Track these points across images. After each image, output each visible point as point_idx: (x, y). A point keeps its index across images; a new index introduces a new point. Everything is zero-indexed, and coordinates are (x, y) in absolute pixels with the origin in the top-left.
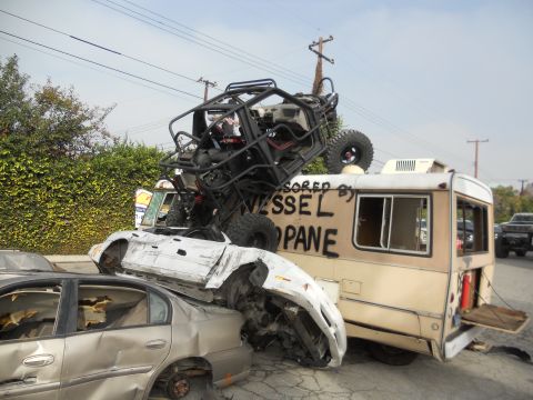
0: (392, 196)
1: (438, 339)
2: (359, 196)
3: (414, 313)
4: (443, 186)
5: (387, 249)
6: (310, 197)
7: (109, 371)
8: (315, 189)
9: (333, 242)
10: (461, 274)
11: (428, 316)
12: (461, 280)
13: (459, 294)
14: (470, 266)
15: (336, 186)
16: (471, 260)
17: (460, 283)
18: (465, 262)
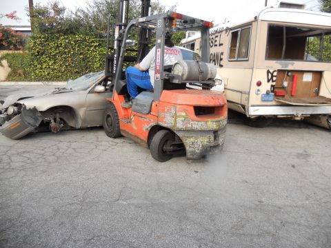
0: (240, 29)
1: (247, 105)
2: (231, 32)
3: (241, 92)
4: (256, 18)
6: (217, 36)
8: (219, 32)
9: (221, 59)
10: (271, 71)
11: (245, 93)
12: (272, 74)
13: (271, 83)
14: (290, 68)
15: (225, 28)
16: (293, 64)
17: (272, 76)
18: (280, 64)
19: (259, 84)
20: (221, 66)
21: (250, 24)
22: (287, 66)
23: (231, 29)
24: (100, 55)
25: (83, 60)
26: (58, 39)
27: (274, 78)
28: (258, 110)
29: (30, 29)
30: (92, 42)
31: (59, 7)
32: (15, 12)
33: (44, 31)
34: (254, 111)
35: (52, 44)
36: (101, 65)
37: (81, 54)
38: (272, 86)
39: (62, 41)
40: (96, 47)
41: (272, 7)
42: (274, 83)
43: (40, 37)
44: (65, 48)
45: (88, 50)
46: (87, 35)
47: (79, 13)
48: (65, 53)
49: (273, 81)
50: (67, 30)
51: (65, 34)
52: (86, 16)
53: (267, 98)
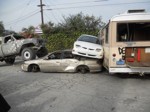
7: (68, 65)
24: (67, 41)
25: (61, 43)
26: (51, 35)
29: (42, 32)
30: (64, 36)
31: (51, 23)
32: (38, 27)
33: (46, 33)
35: (48, 38)
36: (68, 45)
37: (60, 41)
39: (52, 36)
40: (66, 38)
43: (44, 36)
44: (54, 39)
45: (63, 39)
46: (62, 33)
47: (59, 25)
48: (54, 41)
50: (55, 32)
51: (54, 34)
52: (62, 25)
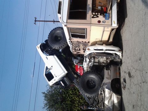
0: (70, 33)
1: (111, 28)
2: (71, 38)
3: (104, 31)
5: (86, 35)
9: (85, 42)
10: (92, 16)
11: (104, 29)
12: (94, 15)
13: (99, 16)
14: (91, 6)
15: (69, 40)
16: (89, 5)
17: (95, 15)
18: (89, 11)
19: (99, 22)
20: (89, 42)
21: (68, 28)
22: (90, 8)
23: (70, 38)
27: (96, 14)
28: (114, 21)
34: (115, 23)
38: (100, 15)
41: (60, 18)
42: (99, 14)
49: (98, 14)
53: (107, 17)
